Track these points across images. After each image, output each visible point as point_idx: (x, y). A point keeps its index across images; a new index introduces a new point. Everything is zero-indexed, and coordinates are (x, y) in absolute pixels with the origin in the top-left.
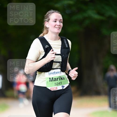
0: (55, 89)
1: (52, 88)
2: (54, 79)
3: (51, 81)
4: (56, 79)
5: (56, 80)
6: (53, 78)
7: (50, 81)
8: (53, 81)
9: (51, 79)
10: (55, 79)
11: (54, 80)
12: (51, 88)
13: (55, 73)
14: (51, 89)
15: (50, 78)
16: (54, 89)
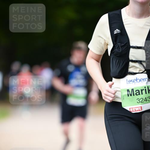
0: (139, 110)
1: (132, 108)
2: (135, 91)
3: (131, 95)
4: (139, 91)
5: (139, 94)
6: (133, 90)
7: (128, 95)
8: (134, 95)
9: (130, 91)
10: (137, 91)
11: (135, 93)
12: (130, 108)
13: (138, 81)
14: (131, 110)
15: (128, 91)
16: (137, 109)
